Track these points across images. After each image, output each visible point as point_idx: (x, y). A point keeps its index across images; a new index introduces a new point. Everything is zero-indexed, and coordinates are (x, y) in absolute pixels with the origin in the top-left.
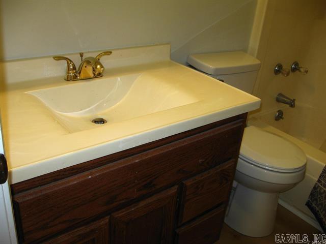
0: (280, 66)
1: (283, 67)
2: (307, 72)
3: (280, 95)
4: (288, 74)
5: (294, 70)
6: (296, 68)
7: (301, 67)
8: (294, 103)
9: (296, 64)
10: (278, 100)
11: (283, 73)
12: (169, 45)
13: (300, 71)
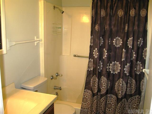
0: (52, 76)
1: (54, 77)
2: (62, 75)
3: (55, 86)
4: (56, 79)
5: (57, 76)
6: (58, 75)
7: (60, 74)
8: (61, 88)
9: (58, 73)
10: (55, 89)
11: (54, 79)
12: (14, 83)
13: (59, 76)
